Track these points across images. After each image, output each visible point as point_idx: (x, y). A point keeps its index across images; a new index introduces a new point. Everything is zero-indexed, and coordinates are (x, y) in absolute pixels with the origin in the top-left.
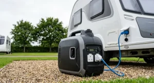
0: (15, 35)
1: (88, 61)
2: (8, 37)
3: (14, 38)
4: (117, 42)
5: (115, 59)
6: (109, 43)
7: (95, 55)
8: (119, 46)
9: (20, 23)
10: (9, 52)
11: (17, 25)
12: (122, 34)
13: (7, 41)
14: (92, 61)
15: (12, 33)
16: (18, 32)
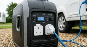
0: (8, 12)
1: (35, 34)
2: (3, 13)
3: (8, 13)
4: (78, 12)
5: (77, 28)
6: (71, 14)
7: (46, 26)
8: (80, 16)
9: (11, 4)
10: (5, 23)
11: (10, 5)
12: (83, 3)
13: (3, 15)
14: (42, 34)
15: (7, 10)
16: (10, 10)
